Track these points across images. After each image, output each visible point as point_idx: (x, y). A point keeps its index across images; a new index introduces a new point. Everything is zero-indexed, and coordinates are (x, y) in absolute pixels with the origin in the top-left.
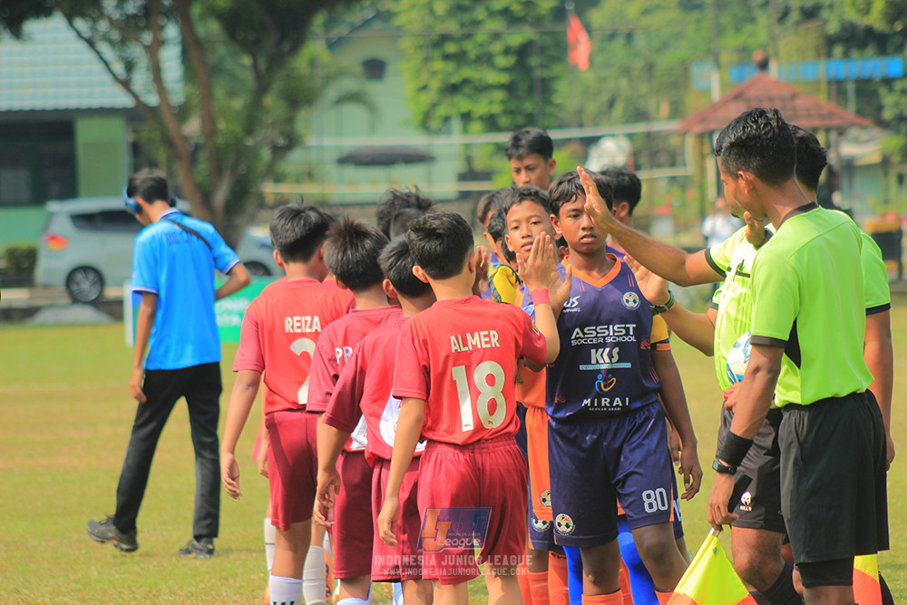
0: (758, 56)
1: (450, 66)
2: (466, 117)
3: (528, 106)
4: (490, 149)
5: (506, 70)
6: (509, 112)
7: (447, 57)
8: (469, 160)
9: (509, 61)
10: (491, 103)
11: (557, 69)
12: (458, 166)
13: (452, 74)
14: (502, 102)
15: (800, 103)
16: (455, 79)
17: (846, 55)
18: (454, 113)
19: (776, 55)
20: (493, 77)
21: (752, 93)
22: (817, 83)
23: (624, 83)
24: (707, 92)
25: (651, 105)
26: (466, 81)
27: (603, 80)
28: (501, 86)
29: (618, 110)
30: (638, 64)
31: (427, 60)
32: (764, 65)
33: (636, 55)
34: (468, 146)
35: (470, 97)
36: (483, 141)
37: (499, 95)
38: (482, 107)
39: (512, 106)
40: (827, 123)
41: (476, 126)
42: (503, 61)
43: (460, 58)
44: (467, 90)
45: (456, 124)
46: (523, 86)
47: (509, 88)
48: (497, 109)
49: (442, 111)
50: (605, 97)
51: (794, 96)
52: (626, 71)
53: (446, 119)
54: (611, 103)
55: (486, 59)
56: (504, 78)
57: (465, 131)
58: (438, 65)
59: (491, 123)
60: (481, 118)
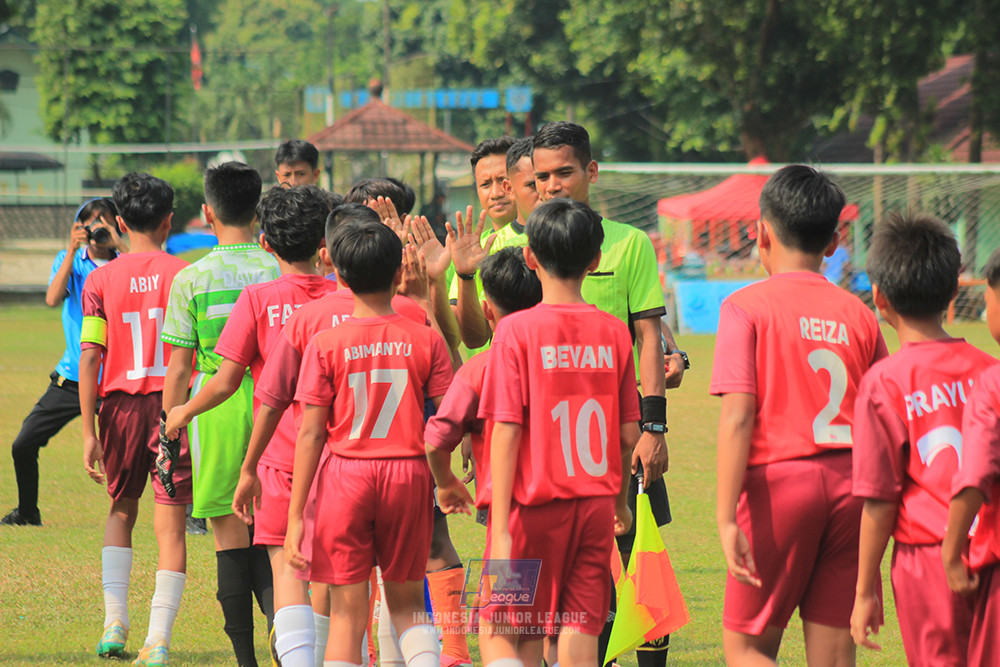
0: (373, 83)
1: (81, 81)
2: (94, 128)
3: (153, 121)
4: (116, 159)
5: (133, 86)
6: (136, 126)
7: (79, 72)
8: (96, 168)
9: (137, 78)
10: (118, 115)
11: (180, 87)
12: (85, 174)
13: (83, 88)
14: (127, 115)
15: (411, 128)
16: (86, 93)
17: (445, 85)
18: (83, 124)
19: (388, 83)
20: (120, 92)
21: (367, 117)
22: (426, 110)
23: (239, 102)
24: (322, 115)
25: (264, 124)
26: (96, 95)
27: (220, 99)
28: (129, 101)
29: (233, 128)
30: (255, 87)
31: (61, 73)
32: (378, 92)
33: (253, 77)
34: (95, 156)
35: (100, 110)
36: (109, 152)
37: (126, 109)
38: (109, 120)
39: (139, 119)
40: (435, 147)
41: (103, 137)
42: (129, 78)
43: (90, 73)
44: (97, 103)
45: (85, 135)
46: (149, 101)
47: (136, 103)
48: (123, 122)
49: (72, 121)
50: (223, 115)
51: (405, 122)
52: (243, 92)
53: (77, 130)
54: (227, 122)
55: (114, 75)
56: (131, 94)
57: (93, 141)
58: (71, 79)
59: (118, 135)
60: (108, 129)
